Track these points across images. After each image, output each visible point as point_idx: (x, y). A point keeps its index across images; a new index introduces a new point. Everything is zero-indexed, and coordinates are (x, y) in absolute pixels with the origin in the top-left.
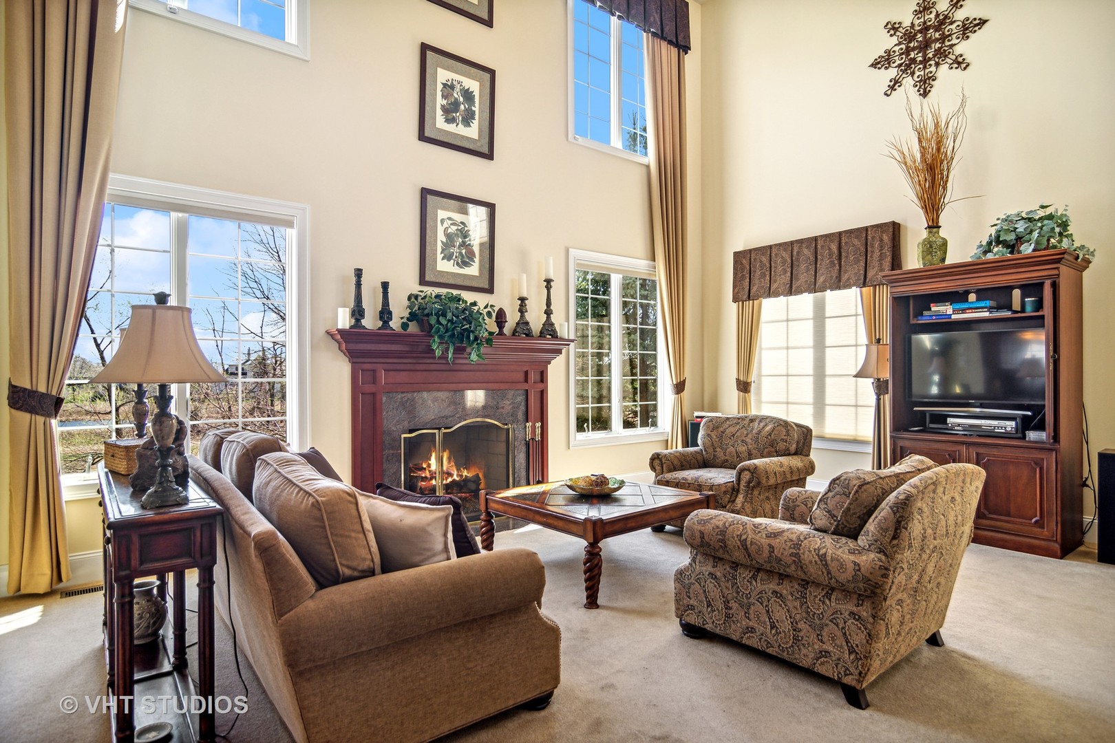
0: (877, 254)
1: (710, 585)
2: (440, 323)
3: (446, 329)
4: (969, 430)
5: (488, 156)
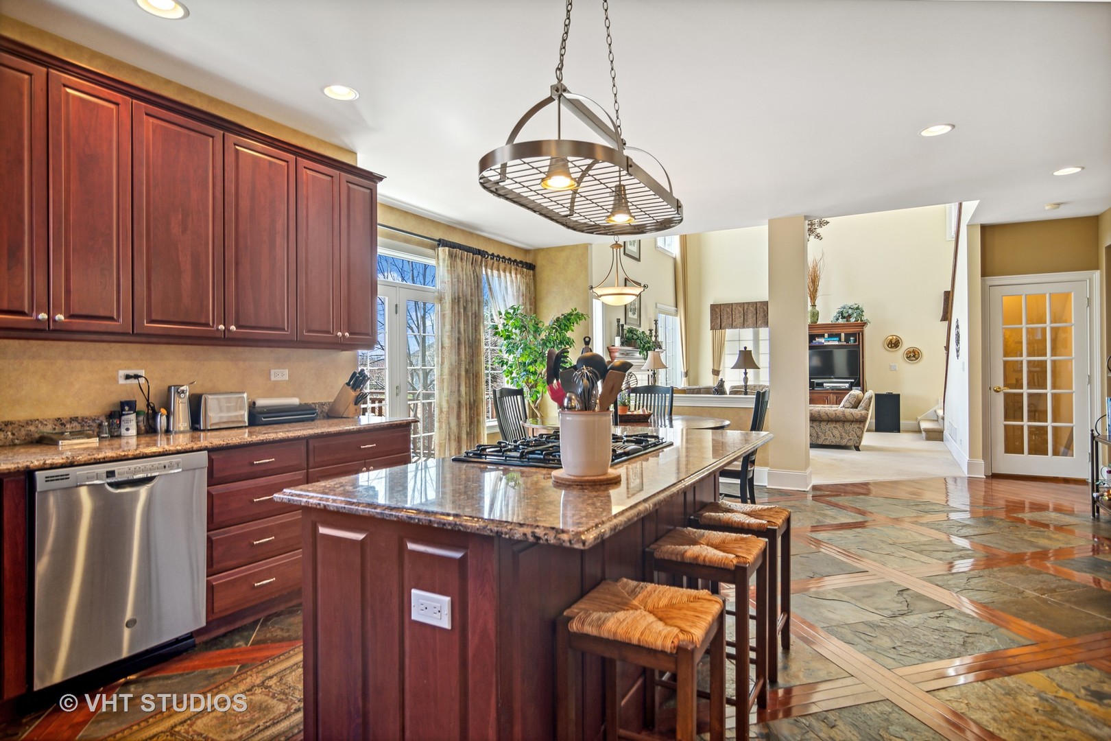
2: (641, 343)
3: (644, 346)
4: (832, 388)
5: (639, 260)
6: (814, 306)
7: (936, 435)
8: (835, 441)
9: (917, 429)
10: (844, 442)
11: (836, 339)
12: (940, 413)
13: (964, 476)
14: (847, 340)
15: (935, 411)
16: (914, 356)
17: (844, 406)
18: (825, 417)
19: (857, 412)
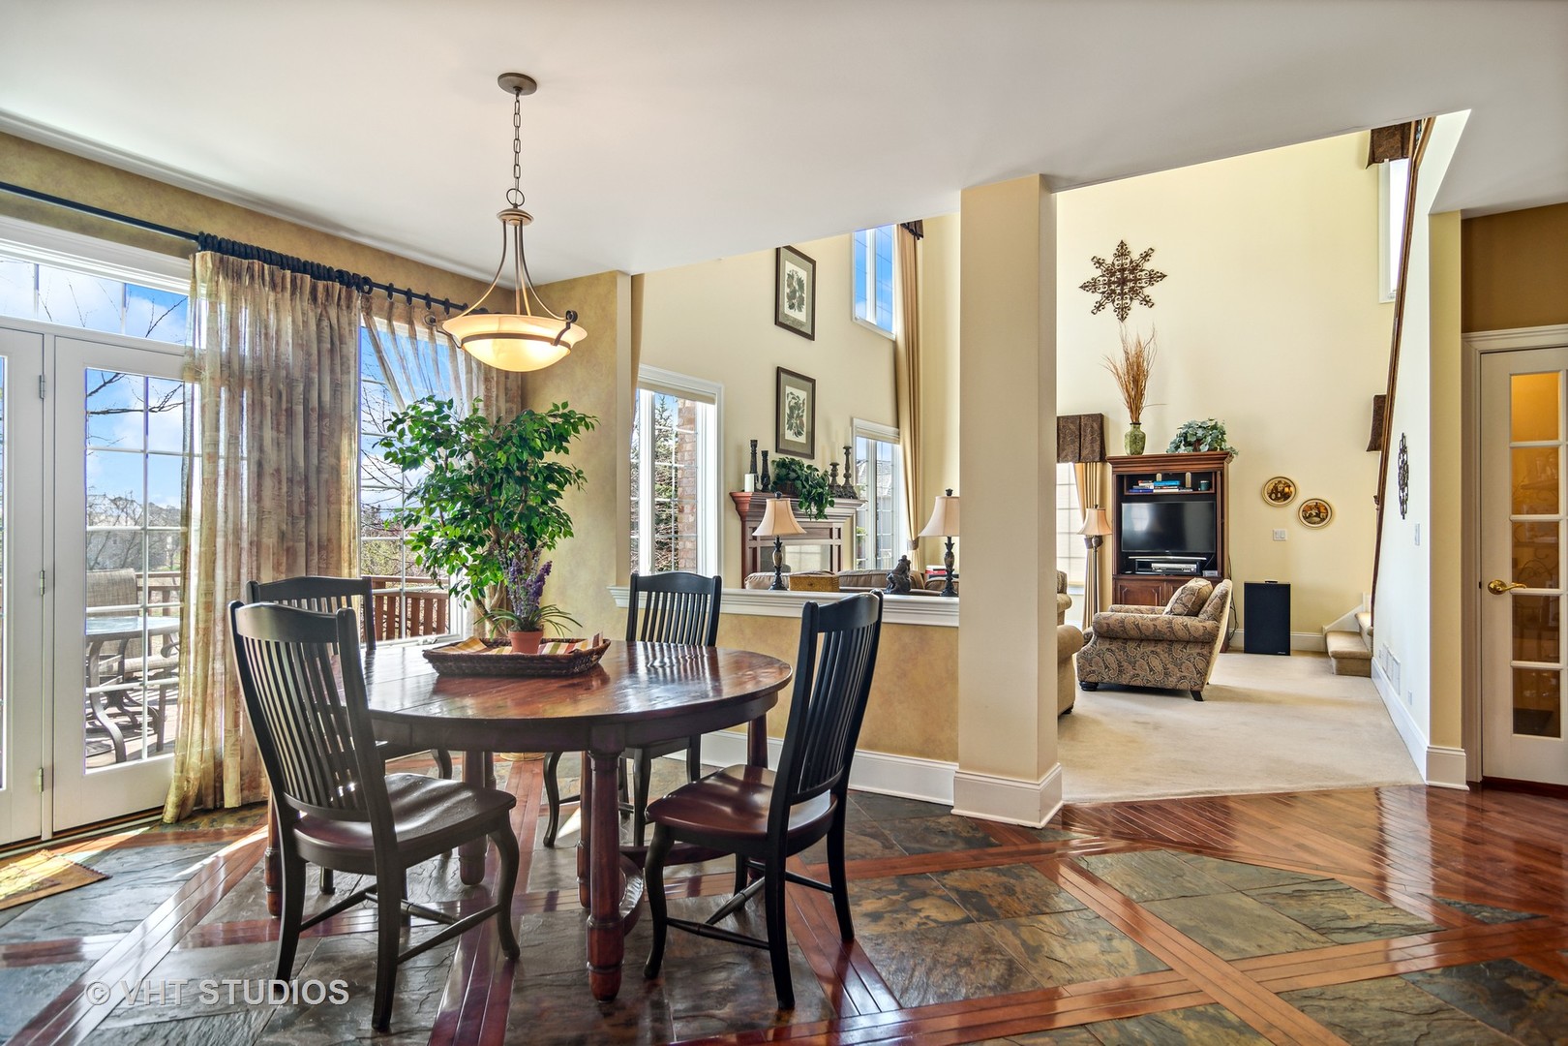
0: (1089, 438)
1: (1108, 655)
2: (804, 487)
3: (809, 492)
4: (1168, 572)
5: (811, 337)
6: (1136, 423)
7: (1357, 666)
8: (1153, 680)
9: (1322, 649)
10: (1171, 682)
11: (1173, 483)
12: (1365, 620)
13: (1420, 783)
14: (1195, 486)
15: (1356, 616)
16: (1318, 515)
17: (1171, 611)
18: (1134, 633)
19: (1198, 624)
